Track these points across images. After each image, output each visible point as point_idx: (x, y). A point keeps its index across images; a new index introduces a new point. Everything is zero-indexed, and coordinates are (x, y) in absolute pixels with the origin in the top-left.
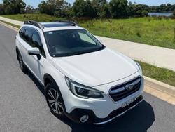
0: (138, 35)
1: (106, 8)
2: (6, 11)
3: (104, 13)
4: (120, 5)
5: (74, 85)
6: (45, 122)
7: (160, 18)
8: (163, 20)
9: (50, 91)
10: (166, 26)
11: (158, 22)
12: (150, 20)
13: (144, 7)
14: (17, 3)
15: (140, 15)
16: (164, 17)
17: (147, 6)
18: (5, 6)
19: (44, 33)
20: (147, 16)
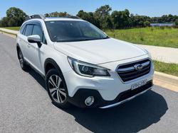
0: (142, 40)
1: (108, 19)
2: (9, 23)
3: (106, 24)
4: (122, 17)
5: (77, 63)
6: (45, 113)
7: (163, 28)
8: (165, 29)
9: (51, 78)
10: (169, 35)
11: (161, 31)
12: (152, 30)
13: (146, 18)
14: (20, 16)
15: (142, 26)
16: (167, 26)
17: (149, 18)
18: (9, 19)
19: (46, 22)
20: (150, 26)
